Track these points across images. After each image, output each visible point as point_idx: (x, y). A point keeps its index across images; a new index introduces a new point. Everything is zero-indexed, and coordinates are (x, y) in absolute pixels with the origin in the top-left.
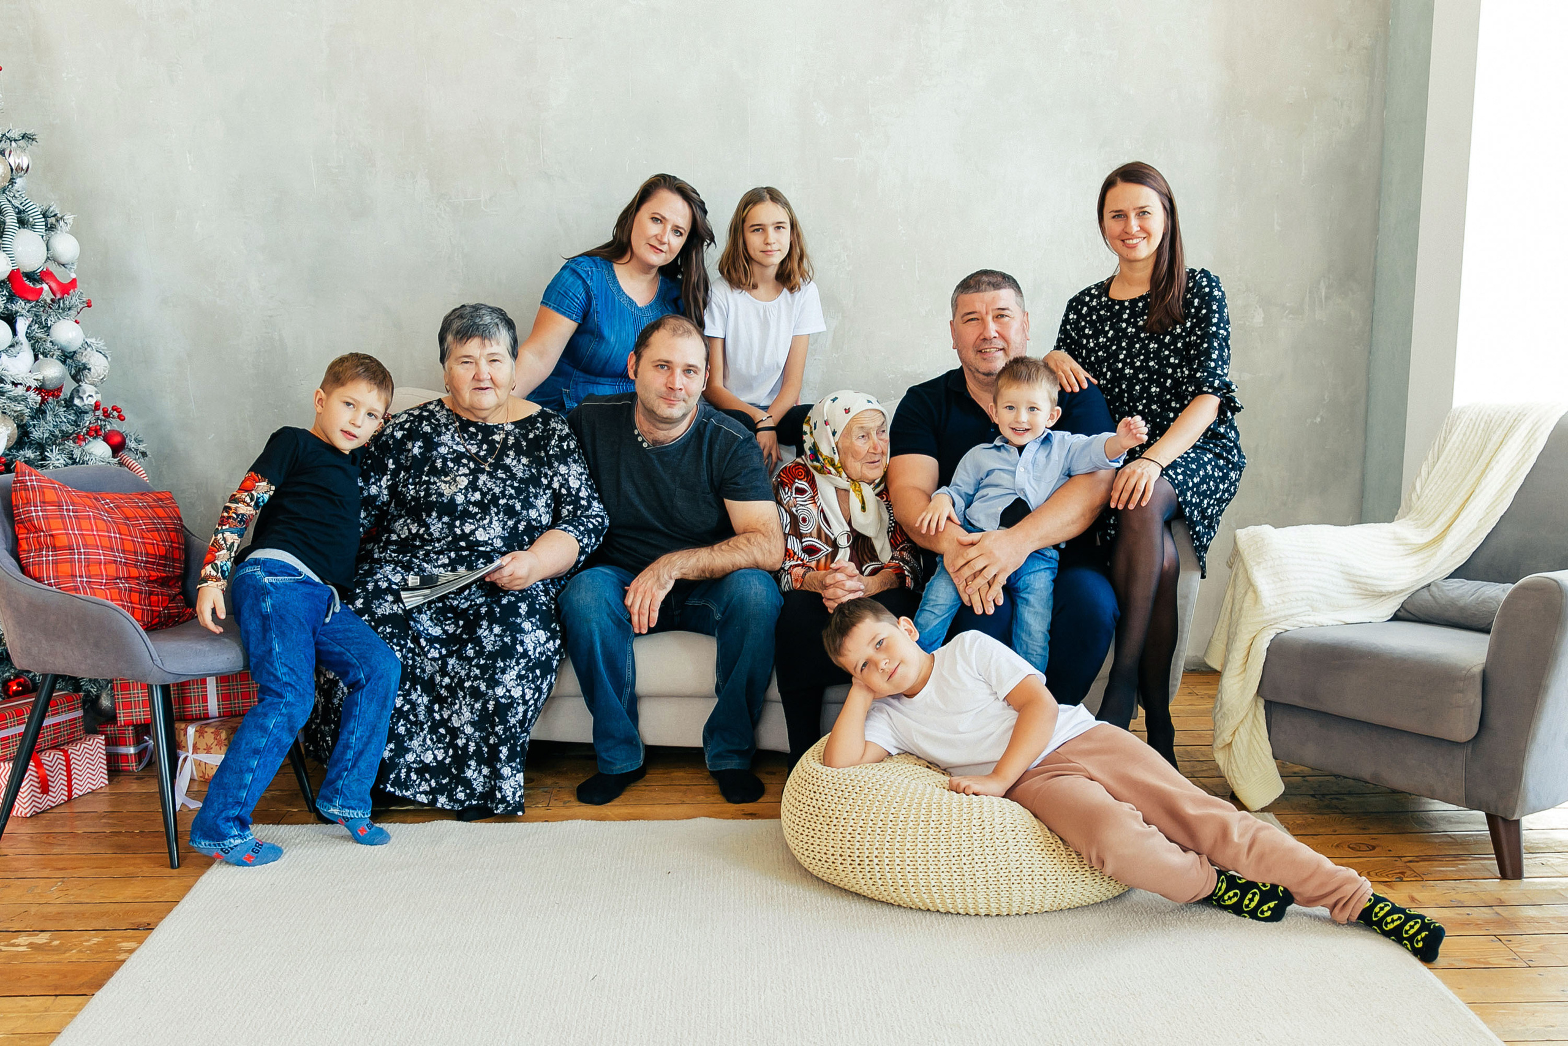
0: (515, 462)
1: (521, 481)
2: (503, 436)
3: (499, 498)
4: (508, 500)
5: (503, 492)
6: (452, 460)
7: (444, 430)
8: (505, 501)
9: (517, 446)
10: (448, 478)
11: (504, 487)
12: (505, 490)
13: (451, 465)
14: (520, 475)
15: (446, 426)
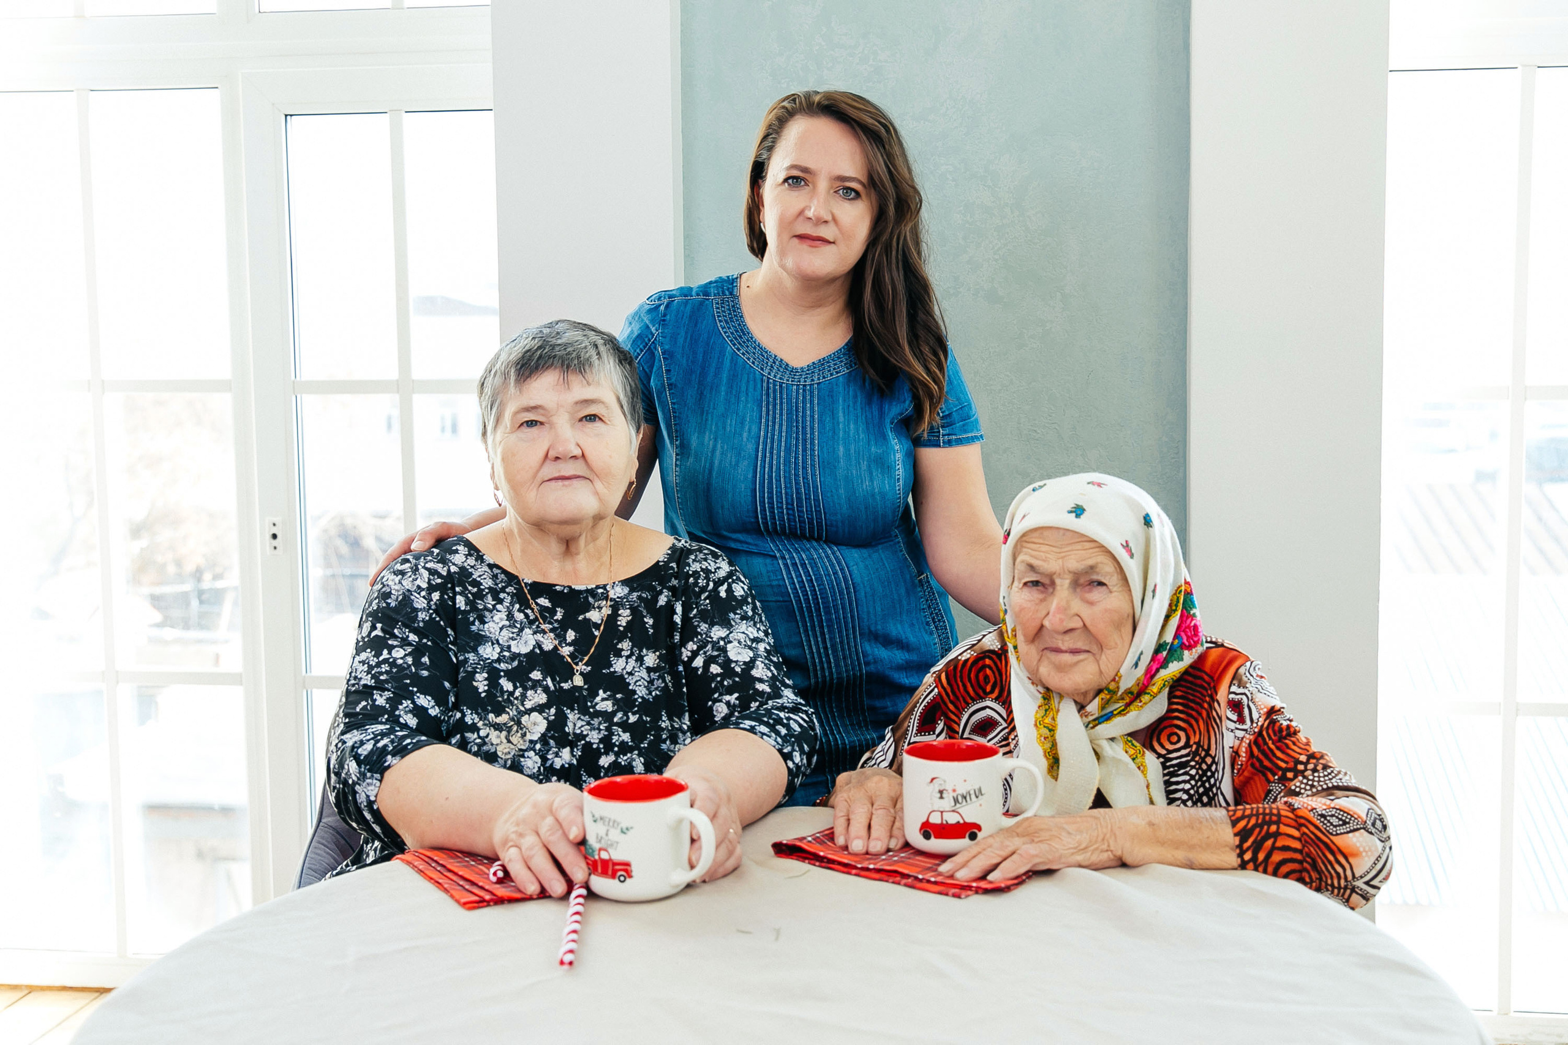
0: (632, 662)
1: (646, 707)
2: (607, 611)
3: (598, 754)
4: (617, 755)
5: (606, 741)
6: (510, 675)
7: (490, 601)
8: (611, 758)
9: (635, 628)
10: (503, 719)
11: (608, 729)
12: (611, 734)
13: (507, 685)
14: (641, 692)
15: (495, 593)
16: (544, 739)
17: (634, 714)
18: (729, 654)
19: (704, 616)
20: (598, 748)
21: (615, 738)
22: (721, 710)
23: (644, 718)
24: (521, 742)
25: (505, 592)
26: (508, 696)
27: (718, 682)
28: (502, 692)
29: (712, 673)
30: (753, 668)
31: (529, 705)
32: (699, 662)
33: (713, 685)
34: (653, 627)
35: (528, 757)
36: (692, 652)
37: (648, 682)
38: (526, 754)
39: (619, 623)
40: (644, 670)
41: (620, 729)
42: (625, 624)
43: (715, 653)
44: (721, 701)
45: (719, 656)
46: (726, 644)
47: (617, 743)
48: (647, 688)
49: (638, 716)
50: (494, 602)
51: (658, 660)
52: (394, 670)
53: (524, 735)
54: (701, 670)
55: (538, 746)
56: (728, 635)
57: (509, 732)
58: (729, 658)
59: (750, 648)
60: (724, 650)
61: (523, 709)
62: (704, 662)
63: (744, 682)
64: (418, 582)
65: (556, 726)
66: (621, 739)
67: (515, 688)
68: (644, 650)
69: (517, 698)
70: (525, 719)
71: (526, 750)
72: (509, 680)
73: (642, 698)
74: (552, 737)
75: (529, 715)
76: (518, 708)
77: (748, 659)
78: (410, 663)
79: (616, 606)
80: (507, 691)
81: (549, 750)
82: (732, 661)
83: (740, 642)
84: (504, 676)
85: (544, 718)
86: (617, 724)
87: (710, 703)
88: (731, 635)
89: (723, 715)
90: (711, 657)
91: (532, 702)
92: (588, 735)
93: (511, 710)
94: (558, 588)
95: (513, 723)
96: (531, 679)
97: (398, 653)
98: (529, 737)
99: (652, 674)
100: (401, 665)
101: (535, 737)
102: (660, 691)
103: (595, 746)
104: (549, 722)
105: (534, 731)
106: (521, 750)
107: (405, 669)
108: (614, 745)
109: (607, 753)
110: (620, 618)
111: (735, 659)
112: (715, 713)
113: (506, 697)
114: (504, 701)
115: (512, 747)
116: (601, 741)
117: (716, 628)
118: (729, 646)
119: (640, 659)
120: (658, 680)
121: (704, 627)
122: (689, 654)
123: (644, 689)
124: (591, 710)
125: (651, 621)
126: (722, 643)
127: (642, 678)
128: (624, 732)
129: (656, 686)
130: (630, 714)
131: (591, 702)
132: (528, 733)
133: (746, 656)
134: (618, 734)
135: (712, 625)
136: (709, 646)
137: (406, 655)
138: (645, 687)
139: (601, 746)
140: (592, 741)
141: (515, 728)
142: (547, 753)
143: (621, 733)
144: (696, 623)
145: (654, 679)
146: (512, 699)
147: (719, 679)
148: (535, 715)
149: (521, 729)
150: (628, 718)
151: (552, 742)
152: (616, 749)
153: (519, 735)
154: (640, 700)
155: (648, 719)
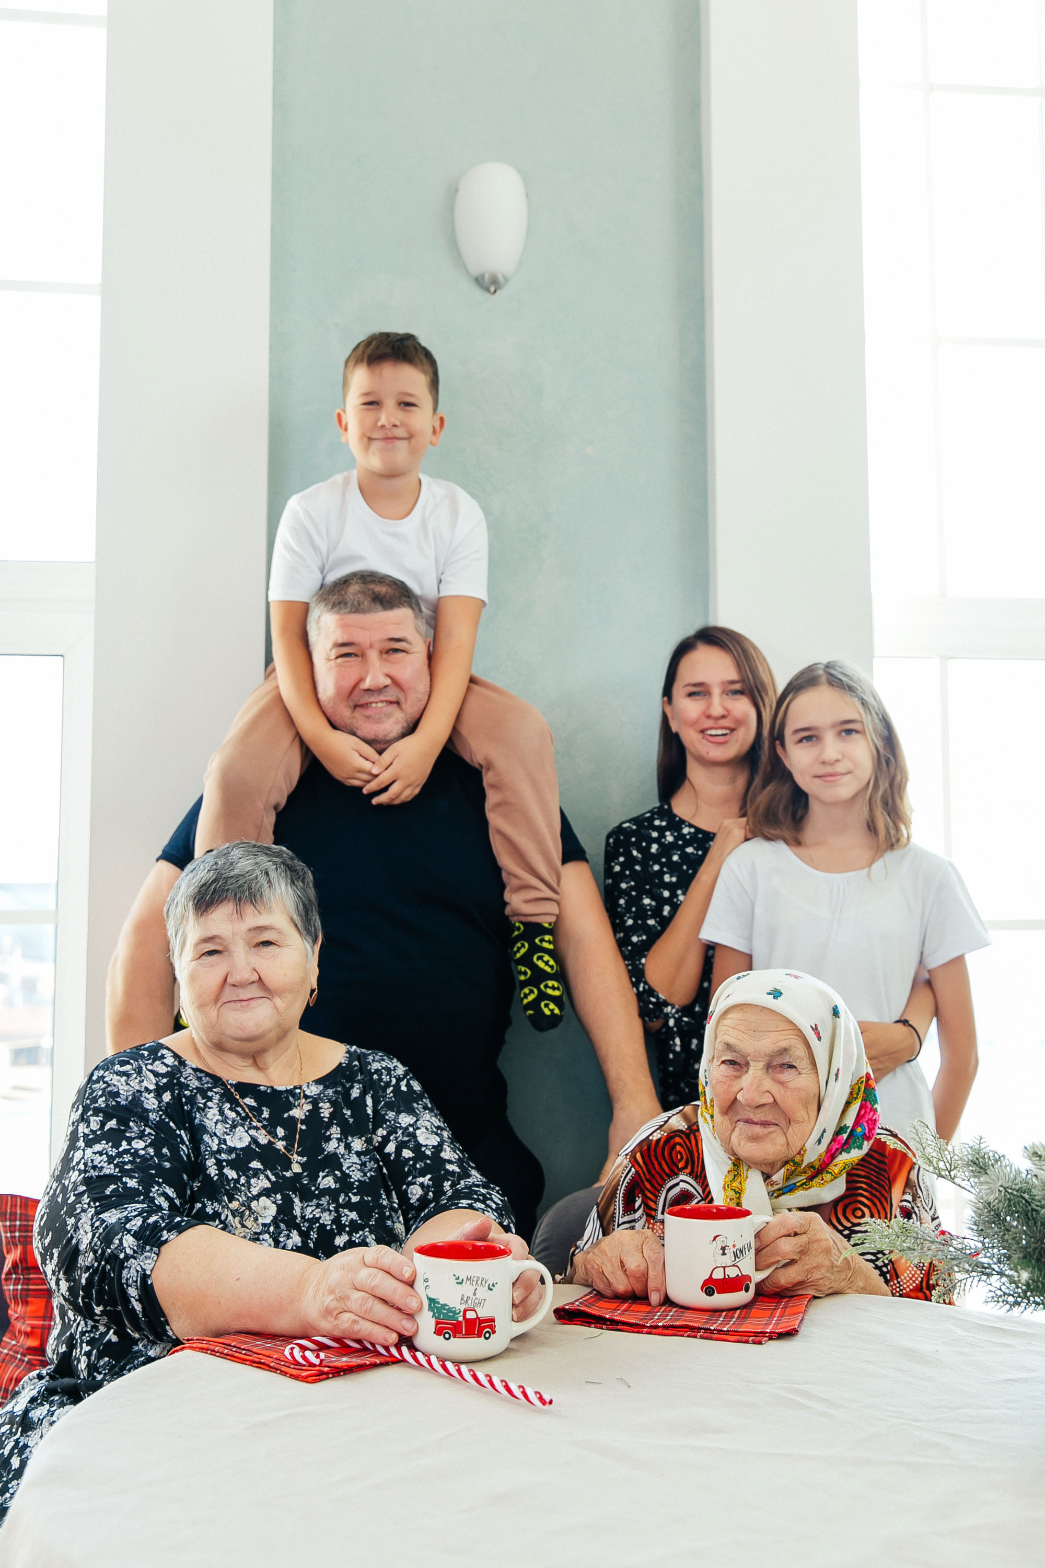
16: (275, 1221)
17: (354, 1194)
18: (418, 1138)
19: (390, 1106)
20: (332, 1229)
21: (344, 1219)
22: (415, 1192)
23: (366, 1198)
24: (255, 1225)
25: (212, 1091)
26: (234, 1184)
27: (411, 1165)
28: (228, 1181)
29: (404, 1157)
30: (441, 1150)
31: (255, 1191)
32: (391, 1148)
33: (406, 1169)
34: (351, 1116)
35: (263, 1240)
36: (383, 1137)
37: (360, 1165)
38: (261, 1237)
39: (322, 1115)
40: (354, 1155)
41: (345, 1210)
42: (328, 1116)
43: (406, 1139)
44: (415, 1183)
45: (409, 1141)
46: (415, 1130)
47: (347, 1223)
48: (361, 1170)
49: (359, 1197)
50: (204, 1101)
51: (365, 1145)
52: (138, 1160)
53: (256, 1219)
54: (393, 1155)
55: (272, 1229)
56: (416, 1122)
57: (242, 1217)
58: (419, 1143)
59: (436, 1134)
60: (414, 1136)
61: (250, 1195)
62: (396, 1148)
63: (436, 1165)
64: (145, 1084)
65: (285, 1210)
66: (349, 1218)
67: (239, 1177)
68: (350, 1138)
69: (243, 1185)
70: (254, 1204)
71: (260, 1234)
72: (232, 1168)
73: (359, 1181)
74: (283, 1221)
75: (258, 1200)
76: (246, 1194)
77: (436, 1144)
78: (152, 1154)
79: (315, 1101)
80: (233, 1179)
81: (280, 1233)
82: (422, 1146)
83: (427, 1129)
84: (227, 1166)
85: (273, 1203)
86: (344, 1207)
87: (404, 1187)
88: (418, 1123)
89: (418, 1196)
90: (403, 1142)
91: (258, 1188)
92: (320, 1217)
93: (240, 1196)
94: (262, 1088)
95: (244, 1208)
96: (251, 1169)
97: (138, 1144)
98: (260, 1221)
99: (362, 1157)
100: (144, 1155)
101: (268, 1220)
102: (374, 1172)
103: (328, 1228)
104: (278, 1206)
105: (266, 1215)
106: (255, 1233)
107: (148, 1160)
108: (345, 1226)
109: (340, 1234)
110: (322, 1111)
111: (424, 1144)
112: (410, 1196)
113: (232, 1185)
114: (232, 1189)
115: (247, 1231)
116: (333, 1222)
117: (402, 1115)
118: (418, 1132)
119: (348, 1147)
120: (370, 1162)
121: (391, 1115)
122: (380, 1139)
123: (359, 1173)
124: (317, 1192)
125: (349, 1113)
126: (411, 1129)
127: (353, 1163)
128: (351, 1211)
129: (369, 1168)
130: (350, 1194)
131: (314, 1186)
132: (259, 1218)
133: (434, 1141)
134: (347, 1216)
135: (399, 1112)
136: (400, 1132)
137: (146, 1147)
138: (358, 1170)
139: (334, 1227)
140: (326, 1223)
141: (247, 1213)
142: (278, 1236)
143: (348, 1213)
144: (383, 1112)
145: (365, 1162)
146: (239, 1186)
147: (411, 1163)
148: (263, 1199)
149: (253, 1213)
150: (350, 1199)
151: (282, 1226)
152: (347, 1229)
153: (252, 1219)
154: (357, 1183)
155: (370, 1199)
